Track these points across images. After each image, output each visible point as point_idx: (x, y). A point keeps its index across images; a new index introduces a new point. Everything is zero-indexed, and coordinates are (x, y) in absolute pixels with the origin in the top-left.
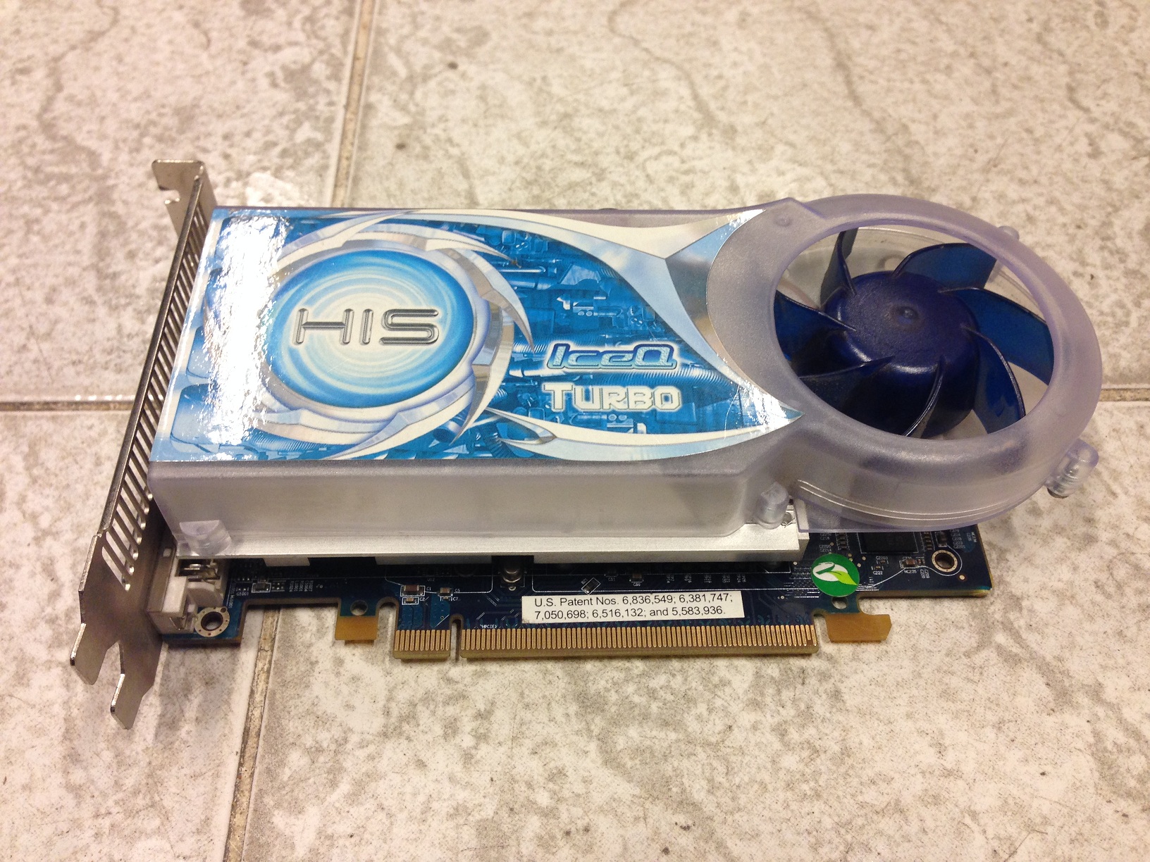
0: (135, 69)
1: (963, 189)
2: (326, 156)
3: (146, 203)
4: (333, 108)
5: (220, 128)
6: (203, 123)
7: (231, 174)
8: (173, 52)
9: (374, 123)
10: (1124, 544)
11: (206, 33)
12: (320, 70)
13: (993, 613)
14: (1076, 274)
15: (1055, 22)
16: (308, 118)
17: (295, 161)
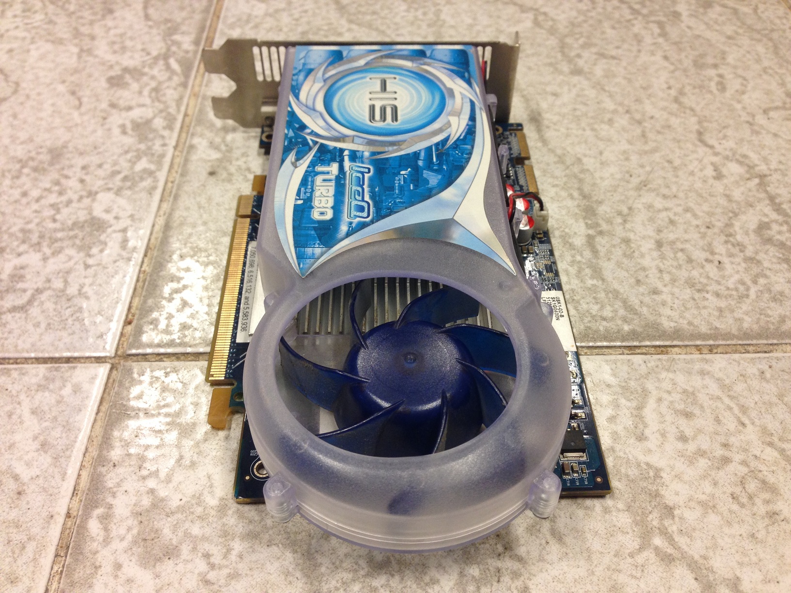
0: (25, 122)
1: (623, 201)
2: (156, 180)
3: (17, 213)
4: (165, 148)
5: (80, 162)
6: (68, 159)
7: (84, 193)
8: (54, 111)
9: (194, 157)
10: (753, 464)
11: (79, 99)
12: (159, 123)
13: (652, 520)
14: (707, 260)
15: (687, 89)
16: (146, 155)
17: (132, 184)
